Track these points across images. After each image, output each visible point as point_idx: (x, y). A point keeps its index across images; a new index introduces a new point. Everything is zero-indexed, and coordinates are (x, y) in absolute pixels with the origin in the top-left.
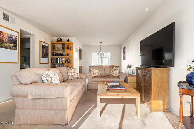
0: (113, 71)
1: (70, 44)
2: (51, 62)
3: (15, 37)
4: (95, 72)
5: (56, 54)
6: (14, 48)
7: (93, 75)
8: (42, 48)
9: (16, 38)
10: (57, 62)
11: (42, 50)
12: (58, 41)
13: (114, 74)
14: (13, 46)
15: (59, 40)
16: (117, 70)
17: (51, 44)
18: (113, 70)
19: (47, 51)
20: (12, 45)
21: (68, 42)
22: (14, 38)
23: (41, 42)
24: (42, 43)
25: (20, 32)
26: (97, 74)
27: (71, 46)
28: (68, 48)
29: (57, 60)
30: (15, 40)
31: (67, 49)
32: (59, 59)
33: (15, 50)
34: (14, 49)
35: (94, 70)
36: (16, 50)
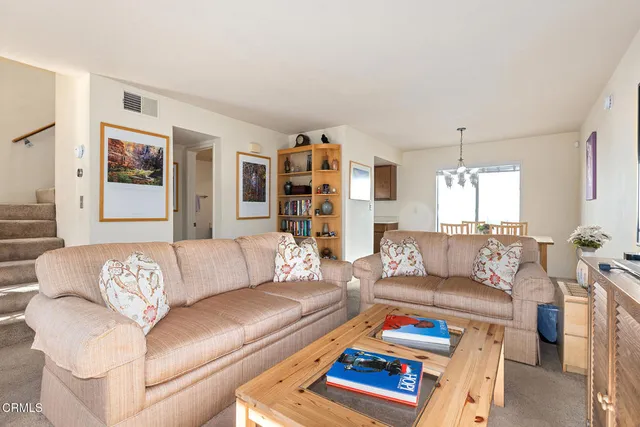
0: (485, 259)
1: (332, 149)
2: (280, 213)
3: (156, 151)
4: (397, 259)
5: (292, 186)
6: (152, 179)
7: (386, 268)
8: (246, 171)
9: (160, 152)
10: (296, 214)
11: (244, 180)
12: (298, 145)
13: (489, 274)
14: (151, 176)
15: (301, 140)
16: (505, 258)
17: (280, 156)
18: (486, 252)
19: (264, 180)
20: (147, 173)
21: (325, 146)
22: (153, 152)
23: (240, 156)
24: (243, 159)
25: (170, 135)
26: (406, 268)
27: (336, 156)
28: (326, 166)
29: (294, 204)
30: (157, 158)
31: (323, 168)
32: (301, 203)
33: (156, 184)
34: (154, 184)
35: (392, 250)
36: (161, 184)
